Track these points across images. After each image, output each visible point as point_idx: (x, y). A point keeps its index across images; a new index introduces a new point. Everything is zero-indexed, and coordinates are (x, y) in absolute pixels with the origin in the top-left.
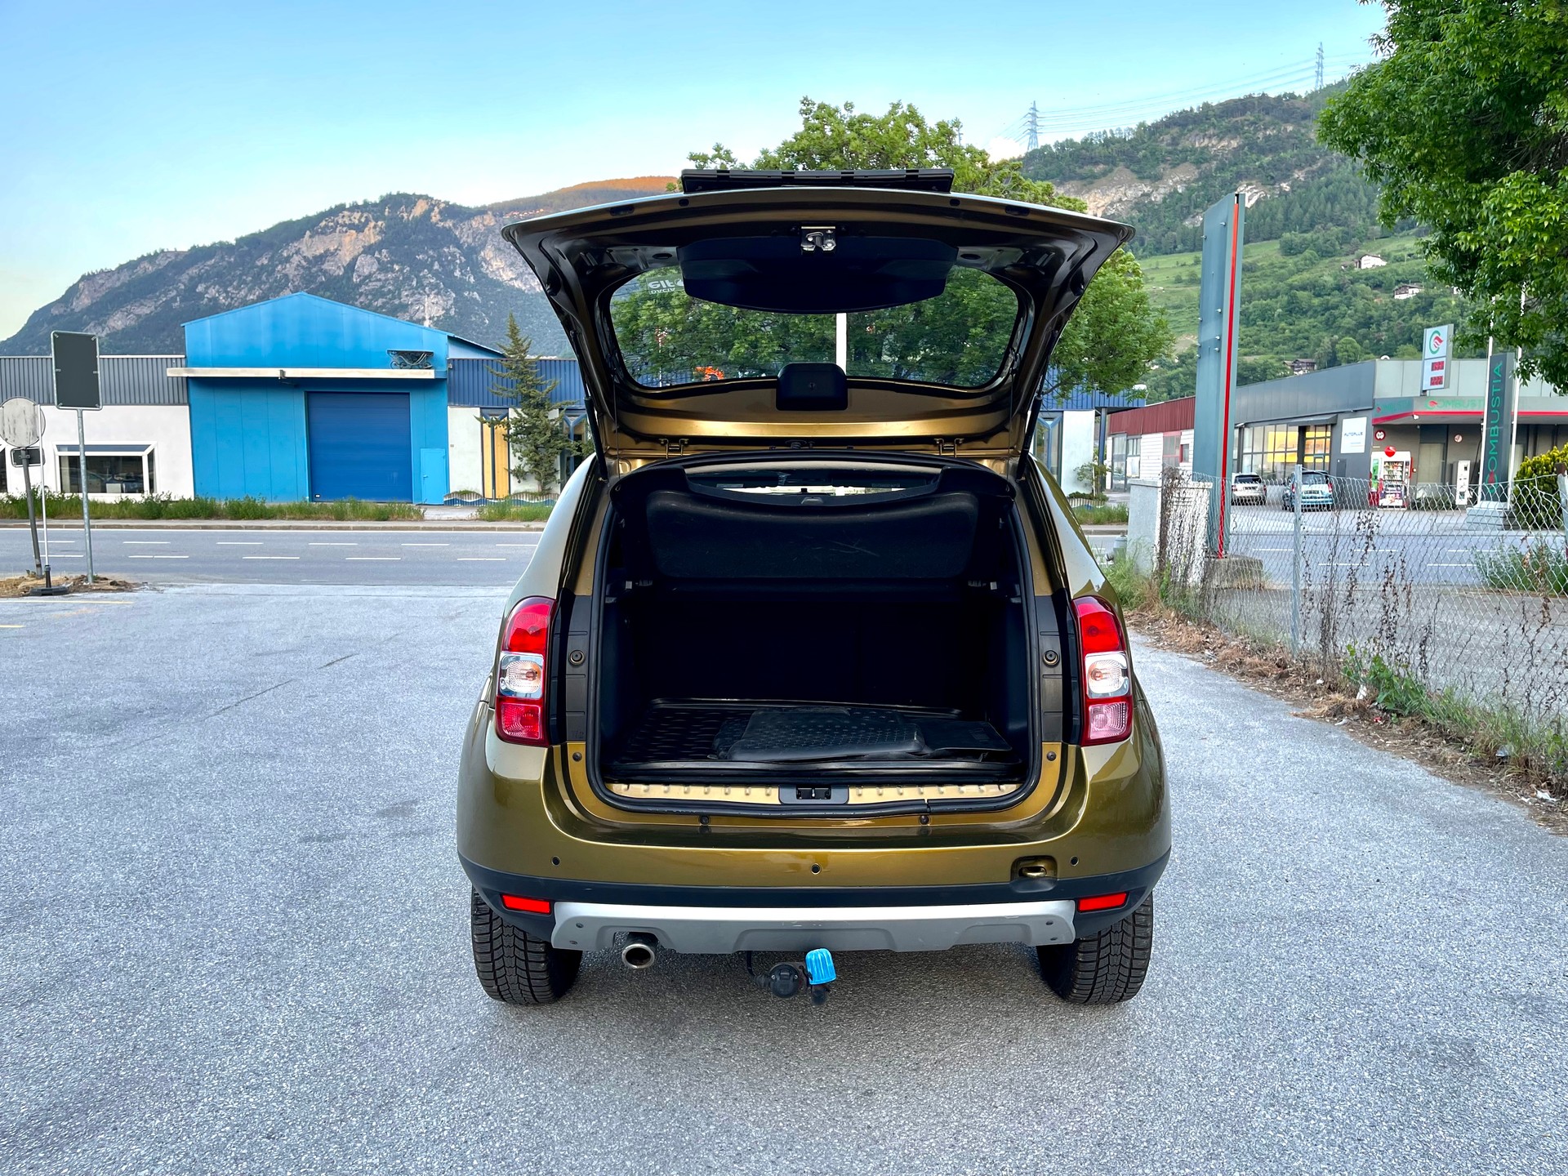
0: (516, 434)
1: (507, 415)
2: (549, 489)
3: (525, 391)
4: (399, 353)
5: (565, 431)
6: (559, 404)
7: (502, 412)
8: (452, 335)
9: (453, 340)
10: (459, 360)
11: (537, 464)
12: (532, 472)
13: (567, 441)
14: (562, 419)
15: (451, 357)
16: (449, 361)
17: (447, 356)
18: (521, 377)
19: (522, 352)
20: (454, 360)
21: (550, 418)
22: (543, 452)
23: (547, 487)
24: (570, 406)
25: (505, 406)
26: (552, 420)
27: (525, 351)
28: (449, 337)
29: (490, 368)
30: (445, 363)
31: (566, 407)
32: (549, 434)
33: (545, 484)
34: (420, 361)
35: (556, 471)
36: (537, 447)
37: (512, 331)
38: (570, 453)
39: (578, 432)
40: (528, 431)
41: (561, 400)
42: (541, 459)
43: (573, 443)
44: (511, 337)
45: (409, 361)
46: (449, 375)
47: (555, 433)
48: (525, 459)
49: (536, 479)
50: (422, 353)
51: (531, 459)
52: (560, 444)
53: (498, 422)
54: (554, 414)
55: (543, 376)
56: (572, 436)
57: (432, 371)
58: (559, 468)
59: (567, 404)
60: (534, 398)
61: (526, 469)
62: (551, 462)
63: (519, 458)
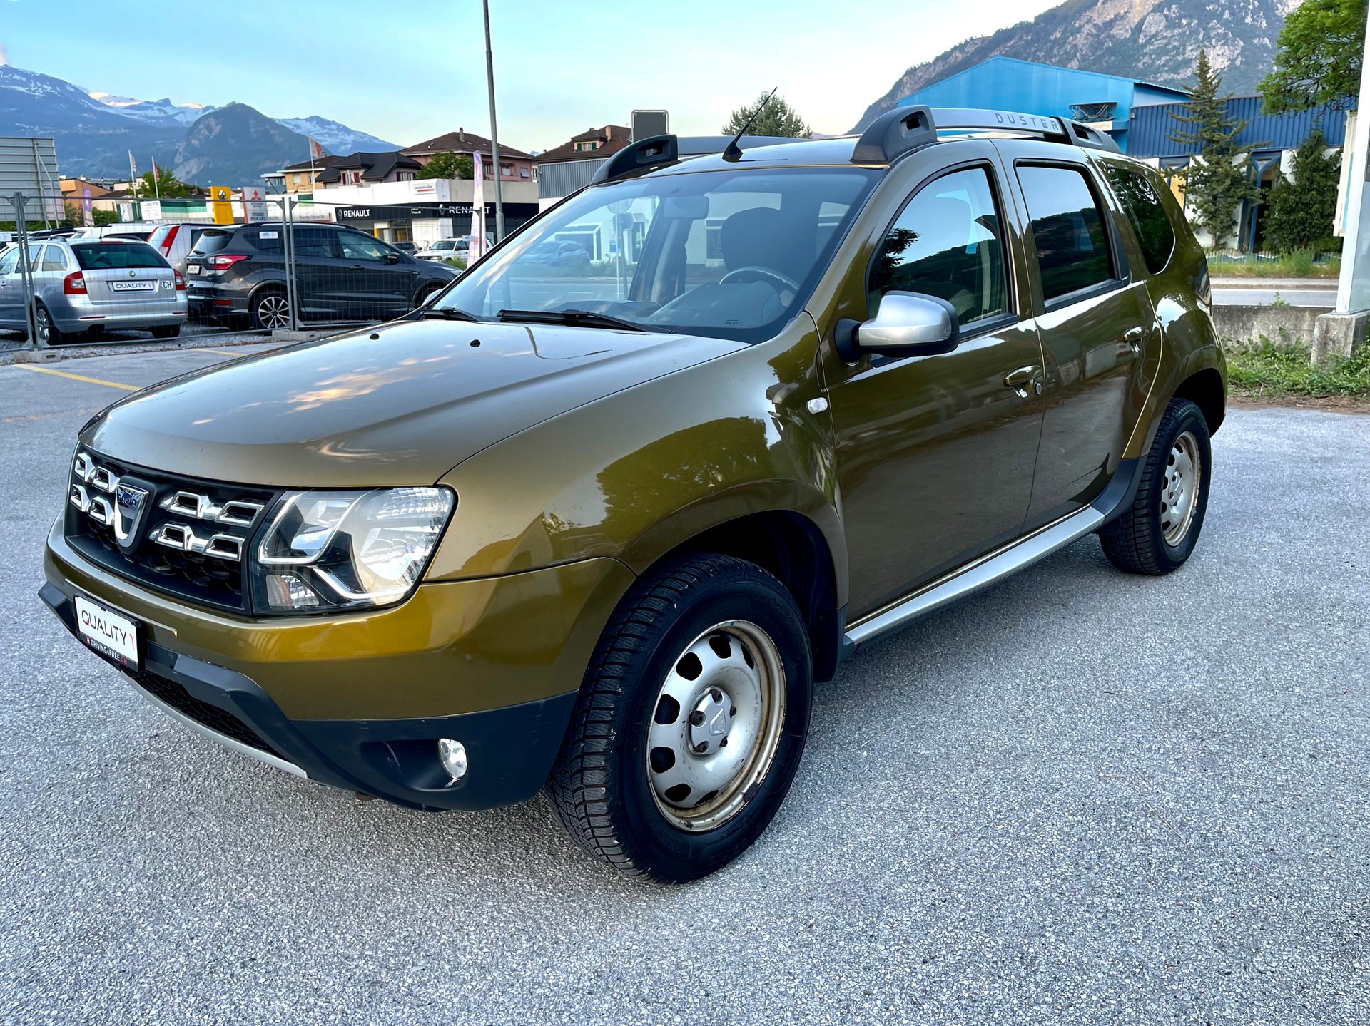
0: (1194, 183)
1: (1188, 164)
2: (1225, 243)
3: (1207, 135)
4: (1082, 107)
5: (1252, 177)
6: (1247, 147)
7: (1183, 161)
8: (1138, 81)
9: (1138, 86)
10: (1142, 108)
11: (1212, 216)
12: (1205, 225)
13: (1252, 189)
14: (1250, 163)
15: (1135, 105)
16: (1132, 110)
17: (1131, 105)
18: (1205, 120)
19: (1210, 92)
20: (1137, 108)
21: (1233, 165)
22: (1221, 201)
23: (1222, 241)
24: (1260, 149)
25: (1187, 154)
26: (1236, 166)
27: (1213, 91)
28: (1136, 84)
29: (1175, 114)
30: (1128, 111)
31: (1253, 150)
32: (1228, 181)
33: (1220, 237)
34: (1101, 113)
35: (1235, 223)
36: (1215, 197)
37: (1201, 69)
38: (1252, 201)
39: (1267, 178)
40: (1206, 180)
41: (1252, 142)
42: (1217, 210)
43: (1258, 190)
44: (1200, 75)
45: (1091, 114)
46: (1131, 124)
47: (1237, 180)
48: (1199, 211)
49: (1209, 232)
50: (1102, 104)
51: (1205, 211)
52: (1240, 192)
53: (1174, 172)
54: (1241, 158)
55: (1235, 116)
56: (1259, 183)
57: (1111, 122)
58: (1239, 220)
59: (1256, 147)
60: (1218, 142)
61: (1200, 222)
62: (1229, 214)
63: (1194, 210)
